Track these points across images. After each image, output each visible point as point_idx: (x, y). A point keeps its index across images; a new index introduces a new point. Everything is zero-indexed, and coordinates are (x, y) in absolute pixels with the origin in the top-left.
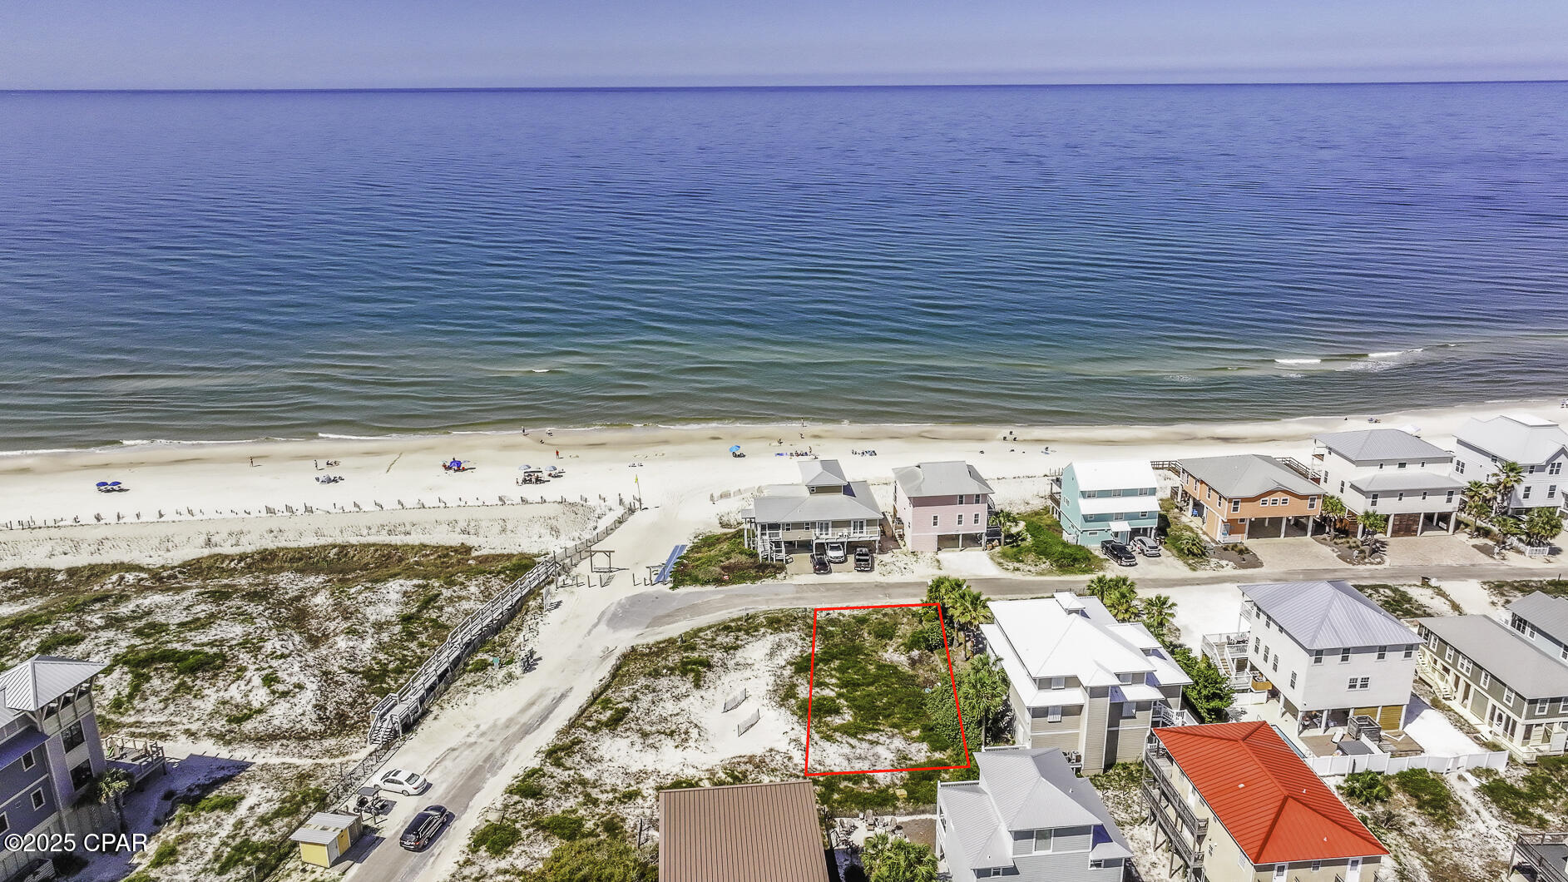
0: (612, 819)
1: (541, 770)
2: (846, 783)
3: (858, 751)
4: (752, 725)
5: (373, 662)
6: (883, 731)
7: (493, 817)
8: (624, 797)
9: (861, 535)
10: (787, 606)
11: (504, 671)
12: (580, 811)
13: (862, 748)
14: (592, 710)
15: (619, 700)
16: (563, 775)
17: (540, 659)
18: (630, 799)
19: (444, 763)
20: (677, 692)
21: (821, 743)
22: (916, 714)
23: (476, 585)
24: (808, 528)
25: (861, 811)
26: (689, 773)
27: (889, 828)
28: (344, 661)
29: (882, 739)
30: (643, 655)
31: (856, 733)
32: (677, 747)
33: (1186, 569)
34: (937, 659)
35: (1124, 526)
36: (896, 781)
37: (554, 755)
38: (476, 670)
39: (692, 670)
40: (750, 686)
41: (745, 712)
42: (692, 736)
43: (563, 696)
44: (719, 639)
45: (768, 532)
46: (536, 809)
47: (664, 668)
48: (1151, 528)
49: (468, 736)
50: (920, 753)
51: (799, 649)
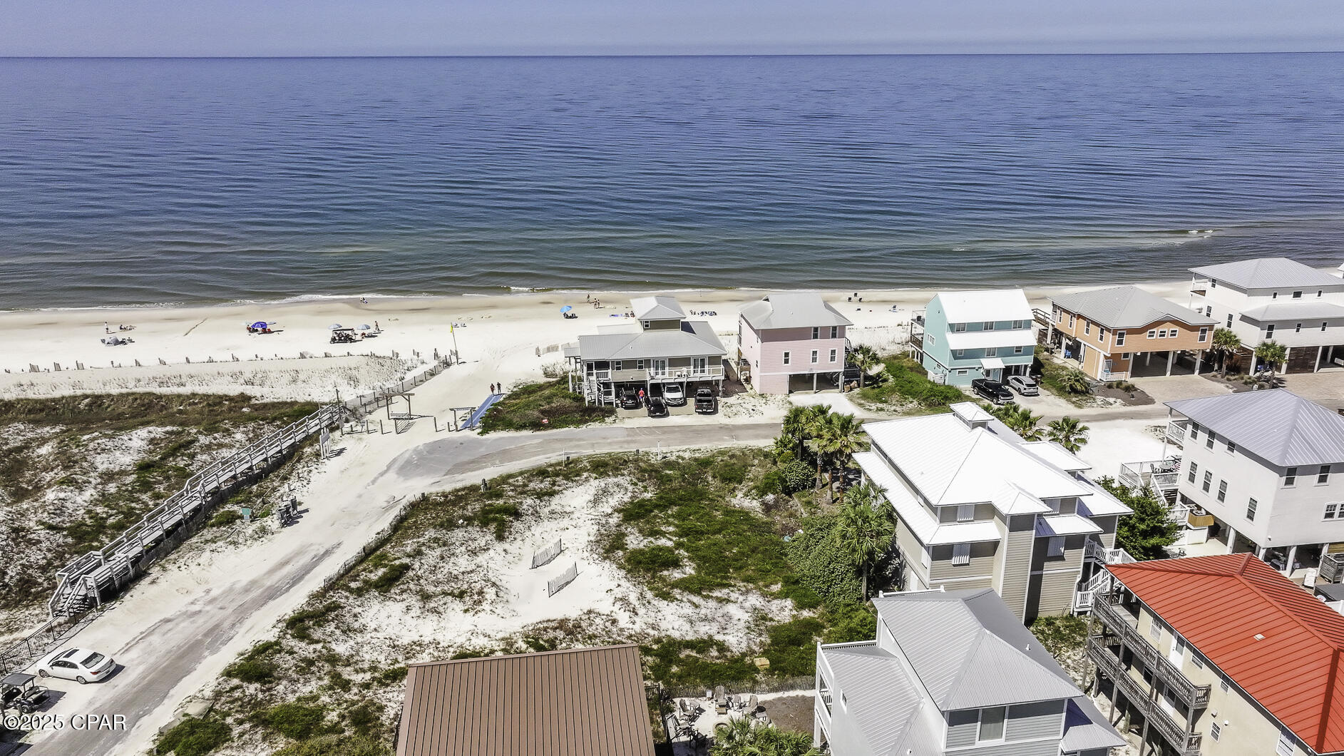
0: (365, 707)
1: (277, 643)
2: (688, 652)
3: (703, 611)
4: (567, 583)
5: (86, 516)
6: (735, 586)
7: (195, 710)
8: (387, 676)
9: (703, 375)
10: (616, 449)
11: (257, 524)
12: (323, 698)
13: (708, 607)
14: (361, 568)
15: (398, 555)
16: (306, 650)
17: (307, 511)
18: (394, 679)
19: (152, 638)
20: (473, 545)
21: (656, 603)
22: (775, 565)
23: (243, 432)
24: (641, 367)
25: (709, 688)
26: (479, 643)
27: (747, 711)
28: (46, 514)
29: (734, 596)
30: (437, 504)
31: (701, 589)
32: (466, 611)
33: (1071, 406)
34: (796, 502)
35: (997, 363)
36: (754, 647)
37: (298, 625)
38: (219, 524)
39: (495, 520)
40: (567, 537)
41: (559, 568)
42: (487, 596)
43: (327, 553)
44: (532, 485)
45: (595, 371)
46: (260, 696)
47: (460, 518)
48: (1026, 366)
49: (192, 603)
50: (784, 611)
51: (630, 494)
